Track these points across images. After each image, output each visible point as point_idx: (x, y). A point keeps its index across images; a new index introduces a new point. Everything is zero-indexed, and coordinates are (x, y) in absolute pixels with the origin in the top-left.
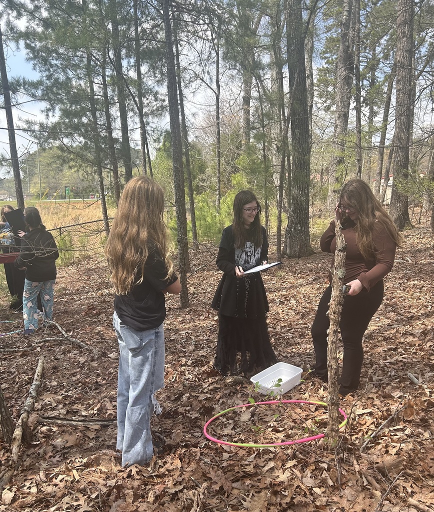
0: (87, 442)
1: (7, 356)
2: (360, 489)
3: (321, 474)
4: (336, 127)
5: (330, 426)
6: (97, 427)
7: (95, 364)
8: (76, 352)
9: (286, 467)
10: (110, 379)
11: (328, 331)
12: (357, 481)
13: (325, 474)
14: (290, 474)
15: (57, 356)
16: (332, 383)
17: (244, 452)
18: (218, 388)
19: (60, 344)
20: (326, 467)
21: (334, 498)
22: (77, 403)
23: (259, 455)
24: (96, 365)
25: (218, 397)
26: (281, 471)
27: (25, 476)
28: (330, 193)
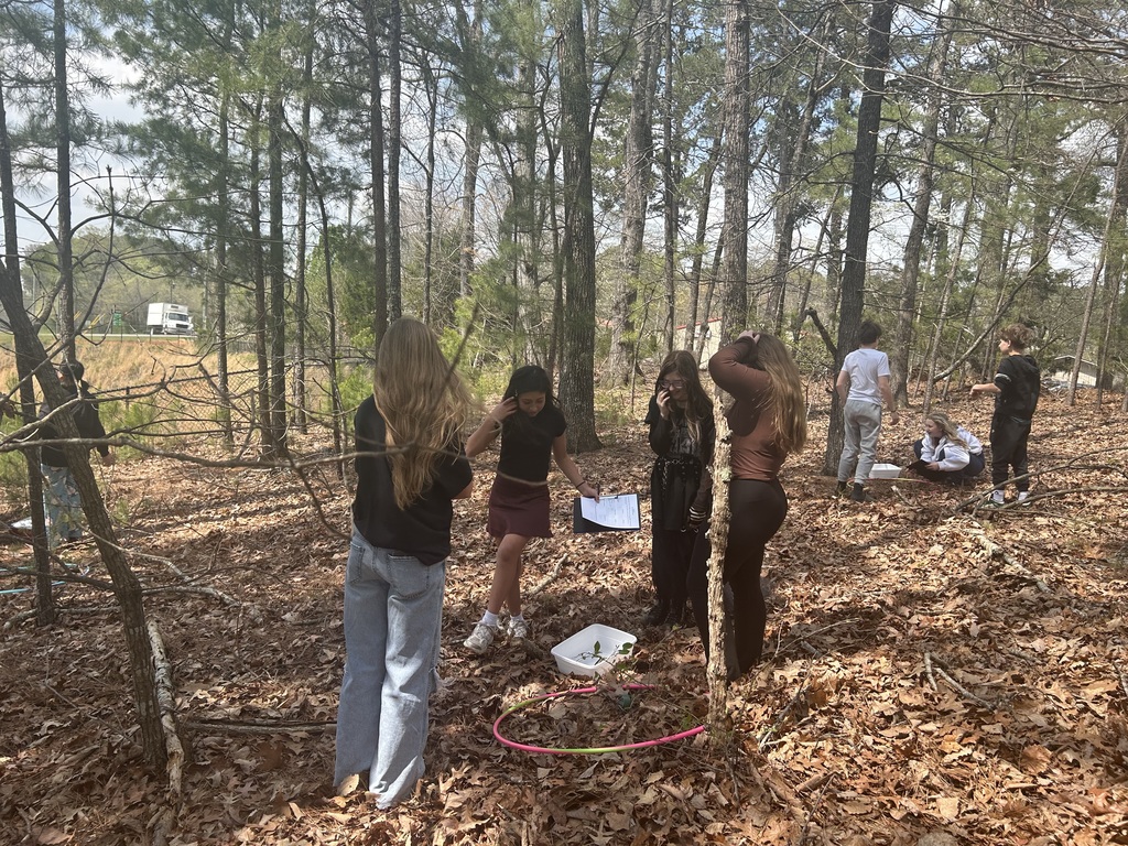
0: (292, 761)
1: (79, 622)
2: (769, 809)
3: (707, 790)
4: (625, 239)
5: (714, 713)
6: (303, 734)
7: (261, 632)
8: (216, 612)
9: (649, 782)
10: (299, 656)
11: (709, 562)
12: (762, 797)
13: (713, 789)
14: (655, 793)
15: (183, 620)
16: (717, 644)
17: (571, 766)
18: (499, 668)
19: (182, 597)
20: (714, 777)
21: (732, 822)
22: (253, 698)
23: (600, 768)
24: (264, 634)
25: (502, 682)
26: (640, 789)
27: (200, 818)
28: (614, 347)
